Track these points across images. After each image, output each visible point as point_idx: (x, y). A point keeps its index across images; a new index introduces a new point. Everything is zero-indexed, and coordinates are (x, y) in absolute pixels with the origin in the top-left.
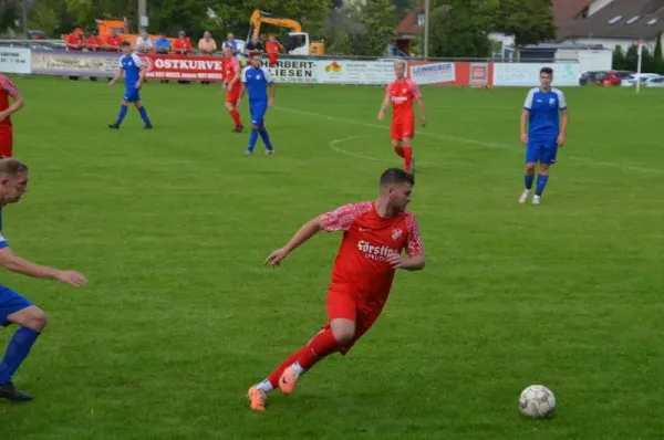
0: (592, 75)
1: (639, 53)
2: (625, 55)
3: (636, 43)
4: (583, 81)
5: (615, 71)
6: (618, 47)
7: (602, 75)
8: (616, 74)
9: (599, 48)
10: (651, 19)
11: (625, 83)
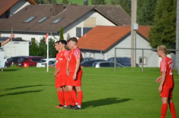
0: (15, 60)
1: (47, 43)
2: (38, 45)
3: (45, 36)
4: (8, 64)
5: (31, 56)
6: (33, 39)
7: (22, 59)
8: (32, 59)
9: (20, 40)
10: (55, 19)
11: (39, 65)
